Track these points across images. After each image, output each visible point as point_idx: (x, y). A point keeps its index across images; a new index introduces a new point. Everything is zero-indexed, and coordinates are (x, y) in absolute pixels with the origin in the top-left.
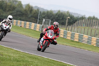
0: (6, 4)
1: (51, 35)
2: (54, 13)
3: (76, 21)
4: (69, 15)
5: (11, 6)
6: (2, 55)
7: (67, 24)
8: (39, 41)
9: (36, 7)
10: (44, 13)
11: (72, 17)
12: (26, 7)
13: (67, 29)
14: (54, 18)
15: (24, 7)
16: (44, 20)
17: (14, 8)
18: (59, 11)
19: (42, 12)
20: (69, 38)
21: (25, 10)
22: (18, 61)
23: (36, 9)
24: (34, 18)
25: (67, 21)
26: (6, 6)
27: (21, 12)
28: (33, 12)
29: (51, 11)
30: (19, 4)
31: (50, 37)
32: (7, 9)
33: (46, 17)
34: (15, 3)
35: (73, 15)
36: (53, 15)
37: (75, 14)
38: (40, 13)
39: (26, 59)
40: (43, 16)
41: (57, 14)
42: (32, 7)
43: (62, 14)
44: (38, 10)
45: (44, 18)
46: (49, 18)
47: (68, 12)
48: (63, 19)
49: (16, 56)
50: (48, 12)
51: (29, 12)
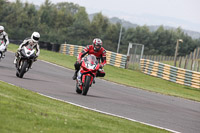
0: (55, 12)
1: (92, 64)
2: (151, 31)
3: (196, 47)
4: (182, 36)
5: (64, 17)
6: (46, 115)
7: (176, 54)
8: (75, 78)
9: (115, 18)
10: (130, 32)
11: (187, 40)
12: (95, 19)
13: (178, 62)
14: (151, 41)
15: (91, 19)
16: (130, 46)
17: (71, 21)
18: (161, 27)
19: (126, 29)
20: (181, 82)
21: (93, 26)
22: (77, 127)
23: (115, 23)
24: (110, 42)
25: (177, 47)
26: (55, 17)
27: (85, 30)
28: (108, 29)
29: (145, 27)
30: (81, 13)
31: (91, 68)
32: (58, 23)
33: (134, 40)
34: (72, 11)
35: (189, 35)
36: (148, 35)
37: (193, 32)
38: (123, 31)
39: (94, 123)
40: (129, 37)
41: (156, 34)
42: (106, 20)
43: (167, 32)
44: (119, 25)
45: (131, 40)
46: (141, 42)
47: (179, 30)
48: (168, 43)
49: (74, 117)
50: (138, 29)
51: (100, 30)
